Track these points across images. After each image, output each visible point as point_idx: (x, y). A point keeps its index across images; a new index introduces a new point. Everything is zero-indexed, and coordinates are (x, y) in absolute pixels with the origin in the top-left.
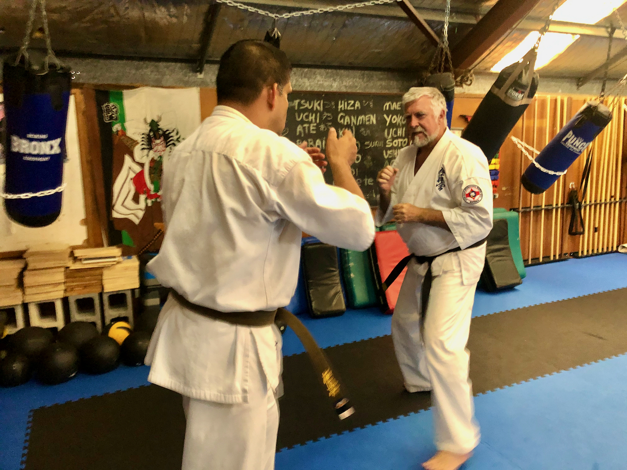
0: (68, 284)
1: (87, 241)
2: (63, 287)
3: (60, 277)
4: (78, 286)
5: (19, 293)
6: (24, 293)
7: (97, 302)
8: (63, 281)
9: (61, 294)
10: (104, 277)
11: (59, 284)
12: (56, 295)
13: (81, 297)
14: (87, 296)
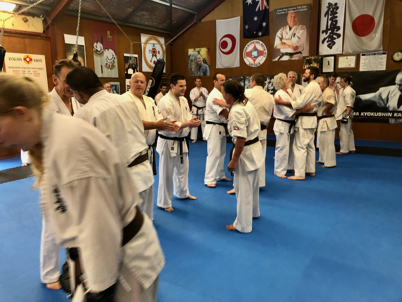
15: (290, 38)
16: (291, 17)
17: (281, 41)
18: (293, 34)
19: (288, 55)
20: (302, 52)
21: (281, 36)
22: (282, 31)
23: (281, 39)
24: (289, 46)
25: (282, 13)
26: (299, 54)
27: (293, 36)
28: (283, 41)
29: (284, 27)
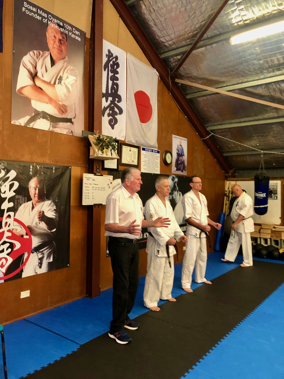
0: (272, 235)
1: (281, 224)
2: (270, 235)
3: (269, 232)
4: (274, 236)
5: (259, 234)
6: (260, 235)
7: (279, 242)
8: (270, 233)
9: (269, 237)
10: (282, 235)
11: (269, 234)
12: (268, 237)
13: (275, 239)
14: (276, 239)
15: (52, 83)
16: (53, 38)
17: (34, 81)
18: (58, 77)
19: (46, 118)
20: (73, 120)
21: (32, 70)
22: (35, 58)
23: (34, 76)
24: (51, 100)
25: (34, 16)
26: (69, 123)
27: (57, 81)
28: (38, 83)
29: (41, 52)
